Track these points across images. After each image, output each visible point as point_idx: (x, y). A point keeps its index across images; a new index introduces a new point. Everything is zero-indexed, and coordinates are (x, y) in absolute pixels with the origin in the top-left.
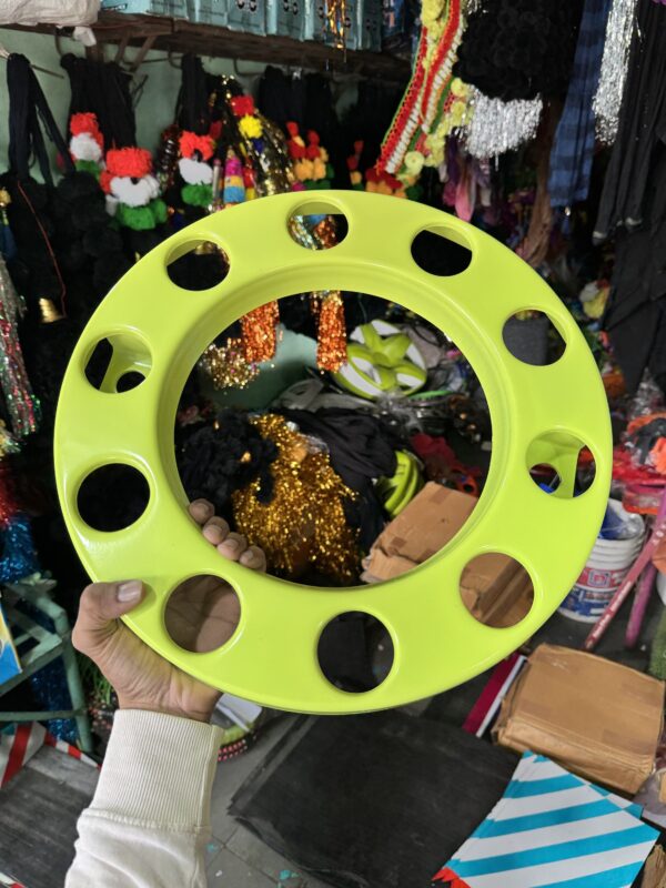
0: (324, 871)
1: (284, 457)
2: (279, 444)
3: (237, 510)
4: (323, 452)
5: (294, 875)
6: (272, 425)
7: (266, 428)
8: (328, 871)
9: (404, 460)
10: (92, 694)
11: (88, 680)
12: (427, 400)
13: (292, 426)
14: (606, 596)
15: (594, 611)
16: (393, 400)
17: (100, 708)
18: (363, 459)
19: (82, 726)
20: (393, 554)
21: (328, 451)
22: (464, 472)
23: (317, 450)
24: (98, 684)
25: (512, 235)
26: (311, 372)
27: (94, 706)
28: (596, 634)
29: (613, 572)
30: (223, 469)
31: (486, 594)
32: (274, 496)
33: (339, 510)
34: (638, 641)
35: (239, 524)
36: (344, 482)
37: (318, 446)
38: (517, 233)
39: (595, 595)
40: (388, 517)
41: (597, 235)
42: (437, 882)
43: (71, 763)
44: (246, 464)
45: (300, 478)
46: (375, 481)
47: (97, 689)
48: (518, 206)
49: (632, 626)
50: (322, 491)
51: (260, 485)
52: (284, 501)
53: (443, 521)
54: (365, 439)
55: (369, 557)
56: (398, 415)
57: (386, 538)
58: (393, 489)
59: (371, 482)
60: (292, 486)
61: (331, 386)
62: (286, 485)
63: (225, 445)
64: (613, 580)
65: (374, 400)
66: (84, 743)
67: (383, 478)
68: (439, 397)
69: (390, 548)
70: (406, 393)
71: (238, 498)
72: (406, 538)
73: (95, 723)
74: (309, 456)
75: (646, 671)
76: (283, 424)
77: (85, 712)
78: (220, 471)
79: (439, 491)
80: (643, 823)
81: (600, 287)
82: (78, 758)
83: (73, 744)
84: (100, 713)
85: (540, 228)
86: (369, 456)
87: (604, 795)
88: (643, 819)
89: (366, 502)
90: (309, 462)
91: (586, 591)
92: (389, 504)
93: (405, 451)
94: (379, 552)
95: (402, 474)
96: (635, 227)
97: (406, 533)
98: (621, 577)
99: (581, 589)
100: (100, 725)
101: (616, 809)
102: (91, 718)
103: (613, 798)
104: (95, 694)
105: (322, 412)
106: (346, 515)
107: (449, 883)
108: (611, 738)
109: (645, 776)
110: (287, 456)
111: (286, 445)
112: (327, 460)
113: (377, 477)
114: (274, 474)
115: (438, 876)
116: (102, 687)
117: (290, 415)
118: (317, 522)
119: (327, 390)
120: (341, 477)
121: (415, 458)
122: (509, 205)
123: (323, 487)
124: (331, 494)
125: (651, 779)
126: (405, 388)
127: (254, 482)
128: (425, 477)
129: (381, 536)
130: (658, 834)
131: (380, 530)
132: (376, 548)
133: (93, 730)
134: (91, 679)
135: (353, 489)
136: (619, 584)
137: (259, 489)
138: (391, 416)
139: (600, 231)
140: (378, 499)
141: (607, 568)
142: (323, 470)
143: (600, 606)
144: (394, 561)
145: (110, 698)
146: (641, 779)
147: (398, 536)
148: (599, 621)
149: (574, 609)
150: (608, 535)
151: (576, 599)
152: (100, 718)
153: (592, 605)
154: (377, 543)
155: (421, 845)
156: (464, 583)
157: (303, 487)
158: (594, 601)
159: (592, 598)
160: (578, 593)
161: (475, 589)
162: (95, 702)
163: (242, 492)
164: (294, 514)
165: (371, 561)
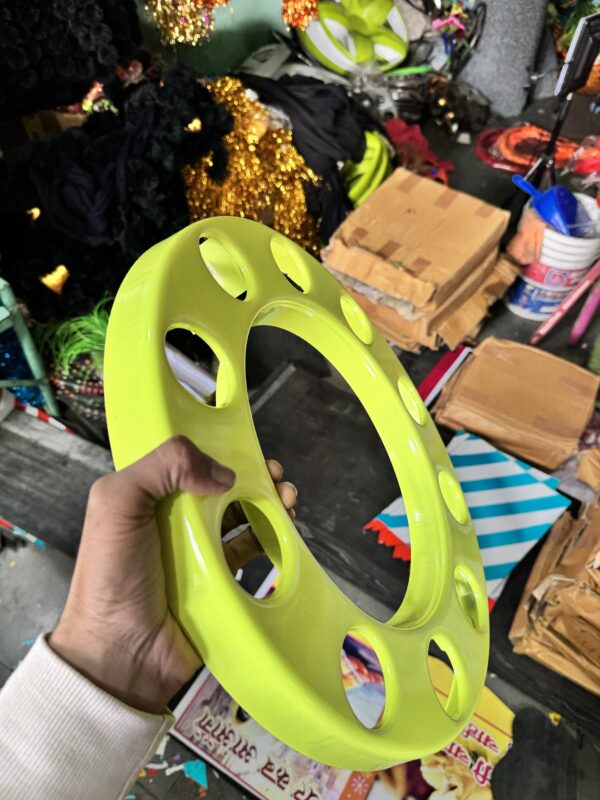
1: (241, 130)
2: (234, 114)
3: (188, 187)
4: (286, 127)
6: (226, 89)
7: (220, 93)
9: (374, 143)
10: (52, 366)
11: (47, 352)
12: (406, 78)
13: (250, 95)
14: (559, 295)
15: (544, 309)
16: (369, 77)
17: (61, 379)
18: (330, 138)
19: (46, 395)
20: (353, 244)
21: (291, 127)
22: (436, 164)
23: (278, 125)
24: (57, 356)
26: (277, 37)
27: (55, 377)
28: (543, 331)
29: (571, 271)
30: (169, 136)
31: (443, 288)
32: (228, 174)
33: (300, 196)
34: (582, 339)
35: (191, 203)
36: (307, 164)
37: (279, 120)
39: (549, 294)
40: (350, 206)
42: (369, 530)
43: (41, 425)
44: (195, 134)
45: (258, 154)
46: (340, 165)
47: (57, 361)
49: (579, 326)
50: (283, 174)
51: (213, 160)
52: (239, 181)
53: (409, 211)
54: (331, 112)
55: (328, 248)
56: (371, 95)
57: (347, 227)
58: (359, 176)
59: (336, 167)
60: (250, 165)
61: (300, 56)
62: (242, 162)
63: (171, 107)
64: (569, 280)
65: (347, 76)
66: (51, 409)
67: (349, 162)
68: (419, 76)
69: (350, 239)
70: (384, 68)
71: (189, 173)
72: (368, 230)
73: (59, 392)
74: (269, 132)
75: (585, 365)
76: (239, 90)
77: (46, 381)
78: (165, 139)
79: (410, 178)
80: (556, 494)
82: (46, 421)
83: (40, 407)
84: (62, 383)
86: (335, 135)
87: (526, 469)
88: (558, 490)
89: (329, 189)
90: (269, 139)
91: (540, 290)
92: (353, 193)
93: (376, 133)
94: (339, 242)
95: (371, 159)
97: (369, 223)
98: (578, 277)
99: (536, 288)
100: (64, 394)
101: (534, 481)
102: (54, 388)
103: (534, 472)
104: (56, 366)
105: (286, 80)
106: (308, 203)
107: (378, 532)
108: (542, 424)
109: (566, 457)
110: (244, 128)
111: (243, 115)
112: (290, 138)
113: (344, 160)
114: (229, 148)
115: (368, 527)
117: (249, 82)
118: (276, 208)
119: (293, 59)
120: (304, 157)
121: (386, 142)
123: (283, 169)
124: (290, 179)
125: (572, 458)
126: (381, 62)
127: (206, 156)
128: (394, 164)
129: (342, 226)
130: (568, 502)
131: (341, 218)
132: (336, 238)
133: (58, 398)
134: (50, 351)
135: (315, 173)
136: (576, 284)
137: (211, 164)
138: (364, 96)
140: (342, 186)
141: (566, 266)
142: (284, 149)
143: (552, 304)
144: (354, 252)
145: (70, 370)
146: (562, 458)
147: (360, 226)
148: (548, 319)
149: (525, 307)
150: (575, 233)
151: (529, 297)
152: (63, 388)
153: (543, 304)
154: (337, 233)
155: (356, 501)
156: (423, 275)
157: (261, 166)
158: (547, 300)
159: (545, 296)
160: (532, 291)
161: (432, 282)
162: (56, 374)
163: (193, 167)
164: (250, 196)
165: (330, 251)
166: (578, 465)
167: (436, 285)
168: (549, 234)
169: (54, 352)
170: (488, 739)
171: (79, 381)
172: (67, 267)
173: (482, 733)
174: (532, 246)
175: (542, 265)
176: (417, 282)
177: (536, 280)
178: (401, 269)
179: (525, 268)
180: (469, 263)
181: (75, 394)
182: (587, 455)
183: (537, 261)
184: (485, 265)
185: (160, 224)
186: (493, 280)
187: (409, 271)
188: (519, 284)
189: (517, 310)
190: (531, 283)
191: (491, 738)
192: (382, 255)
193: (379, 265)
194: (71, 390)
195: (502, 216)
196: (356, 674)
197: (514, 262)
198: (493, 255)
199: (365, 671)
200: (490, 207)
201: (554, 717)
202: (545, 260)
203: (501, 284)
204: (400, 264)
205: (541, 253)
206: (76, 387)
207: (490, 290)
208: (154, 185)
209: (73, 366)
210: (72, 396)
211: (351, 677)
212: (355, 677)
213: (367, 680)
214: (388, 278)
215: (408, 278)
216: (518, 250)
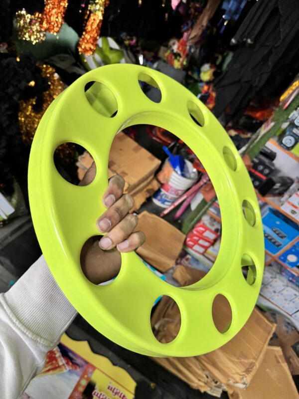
1: (52, 92)
2: (50, 83)
3: (21, 111)
6: (48, 71)
7: (45, 72)
13: (57, 76)
14: (174, 199)
15: (166, 203)
25: (185, 25)
26: (69, 52)
28: (166, 212)
29: (179, 190)
30: (19, 85)
31: (132, 186)
34: (179, 218)
35: (20, 119)
38: (187, 24)
41: (233, 41)
44: (31, 87)
48: (192, 10)
49: (179, 213)
51: (36, 102)
55: (83, 156)
61: (78, 64)
63: (22, 72)
64: (178, 193)
71: (22, 105)
75: (180, 229)
76: (53, 73)
78: (16, 86)
79: (122, 136)
81: (211, 67)
85: (199, 27)
87: (154, 271)
91: (166, 195)
96: (250, 44)
98: (182, 193)
103: (157, 272)
108: (162, 252)
109: (170, 267)
111: (54, 85)
114: (44, 98)
117: (57, 70)
119: (75, 65)
122: (189, 8)
125: (173, 268)
127: (33, 99)
136: (181, 196)
137: (34, 103)
139: (235, 39)
141: (178, 188)
143: (169, 202)
146: (168, 267)
148: (168, 208)
149: (159, 200)
150: (183, 175)
151: (161, 197)
153: (166, 201)
158: (168, 199)
159: (168, 198)
160: (163, 195)
161: (128, 183)
163: (26, 103)
165: (83, 158)
166: (174, 272)
167: (129, 185)
168: (174, 173)
170: (124, 396)
173: (122, 394)
174: (166, 177)
175: (169, 185)
177: (165, 190)
179: (162, 185)
182: (179, 267)
183: (167, 182)
184: (149, 180)
186: (150, 187)
188: (159, 191)
189: (156, 202)
190: (163, 191)
191: (126, 396)
195: (157, 162)
196: (66, 365)
197: (159, 181)
198: (152, 177)
199: (71, 364)
200: (153, 157)
201: (152, 385)
202: (170, 184)
203: (152, 190)
204: (115, 171)
205: (169, 181)
207: (148, 191)
208: (7, 106)
211: (63, 367)
212: (65, 367)
213: (71, 368)
216: (161, 177)
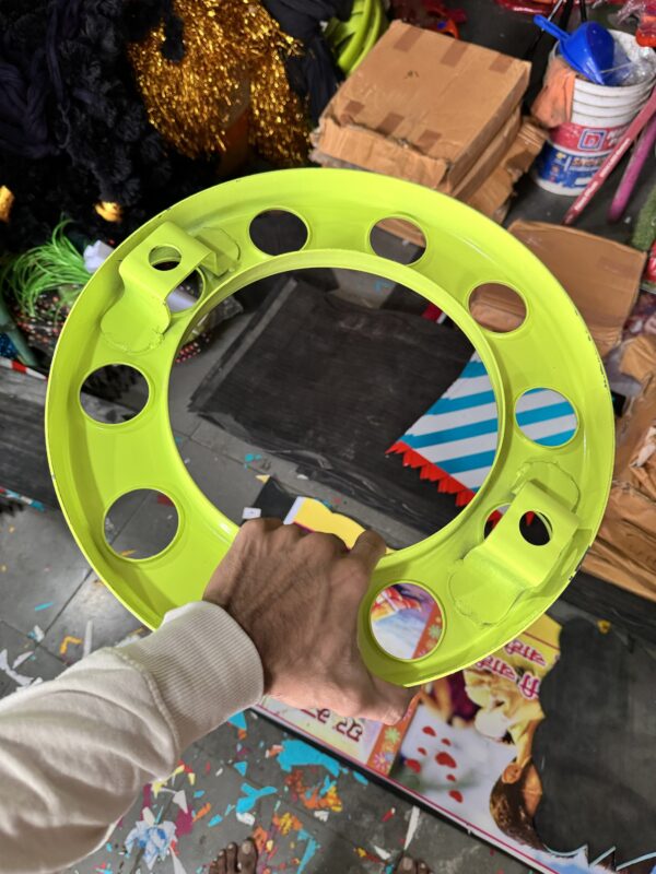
0: (286, 452)
3: (140, 73)
5: (258, 457)
8: (289, 452)
10: (17, 308)
11: (7, 293)
14: (596, 162)
15: (579, 181)
17: (30, 322)
19: (16, 342)
20: (347, 122)
22: (443, 14)
24: (20, 297)
27: (23, 321)
28: (578, 206)
29: (608, 130)
31: (457, 164)
32: (186, 49)
33: (280, 70)
34: (624, 213)
35: (146, 92)
36: (284, 29)
39: (584, 161)
40: (341, 75)
42: (392, 454)
43: (19, 378)
45: (220, 20)
46: (324, 25)
47: (21, 302)
49: (620, 197)
50: (254, 42)
51: (165, 34)
52: (200, 58)
53: (410, 74)
55: (318, 130)
57: (338, 103)
58: (350, 38)
59: (320, 28)
60: (209, 33)
62: (201, 32)
64: (607, 141)
66: (26, 358)
67: (335, 21)
69: (343, 116)
71: (138, 55)
72: (364, 102)
73: (31, 338)
75: (628, 243)
77: (13, 327)
79: (407, 33)
82: (24, 372)
83: (13, 356)
84: (31, 327)
89: (314, 57)
91: (573, 157)
92: (343, 60)
94: (330, 122)
95: (361, 13)
97: (363, 94)
98: (617, 137)
99: (568, 155)
100: (37, 339)
102: (24, 334)
104: (21, 308)
106: (289, 77)
107: (403, 454)
109: (608, 349)
113: (327, 19)
114: (182, 16)
115: (391, 450)
116: (27, 301)
120: (277, 20)
123: (254, 36)
124: (266, 46)
125: (615, 350)
127: (155, 28)
128: (389, 16)
129: (332, 101)
131: (331, 92)
132: (326, 117)
133: (31, 345)
134: (11, 291)
135: (294, 37)
136: (613, 146)
137: (164, 39)
140: (329, 53)
141: (602, 124)
142: (252, 12)
143: (587, 174)
144: (348, 132)
145: (38, 312)
146: (604, 351)
147: (353, 98)
148: (582, 193)
149: (557, 181)
150: (610, 81)
151: (561, 169)
152: (33, 332)
153: (578, 175)
154: (326, 110)
155: (377, 424)
156: (432, 151)
157: (226, 36)
158: (581, 169)
159: (580, 165)
160: (564, 160)
161: (444, 158)
162: (23, 317)
163: (142, 45)
164: (218, 75)
165: (322, 134)
166: (622, 358)
167: (449, 163)
168: (580, 85)
169: (15, 291)
170: (534, 653)
171: (50, 323)
172: (9, 188)
173: (528, 648)
174: (561, 103)
175: (574, 126)
176: (426, 159)
177: (568, 147)
178: (406, 146)
179: (554, 132)
180: (485, 131)
181: (48, 337)
182: (632, 344)
183: (568, 122)
184: (506, 132)
185: (110, 122)
186: (516, 150)
187: (416, 148)
188: (547, 152)
189: (549, 186)
190: (562, 151)
191: (538, 652)
192: (383, 131)
193: (381, 144)
194: (43, 333)
195: (521, 68)
196: (390, 601)
197: (540, 126)
198: (514, 119)
199: (400, 598)
200: (506, 59)
201: (602, 625)
202: (577, 120)
203: (526, 154)
204: (404, 140)
205: (572, 111)
206: (48, 330)
207: (513, 163)
208: (96, 72)
209: (40, 306)
210: (46, 340)
211: (386, 605)
212: (390, 605)
213: (403, 607)
214: (393, 160)
215: (416, 156)
216: (545, 110)
